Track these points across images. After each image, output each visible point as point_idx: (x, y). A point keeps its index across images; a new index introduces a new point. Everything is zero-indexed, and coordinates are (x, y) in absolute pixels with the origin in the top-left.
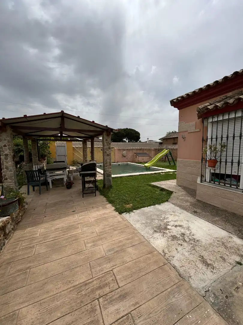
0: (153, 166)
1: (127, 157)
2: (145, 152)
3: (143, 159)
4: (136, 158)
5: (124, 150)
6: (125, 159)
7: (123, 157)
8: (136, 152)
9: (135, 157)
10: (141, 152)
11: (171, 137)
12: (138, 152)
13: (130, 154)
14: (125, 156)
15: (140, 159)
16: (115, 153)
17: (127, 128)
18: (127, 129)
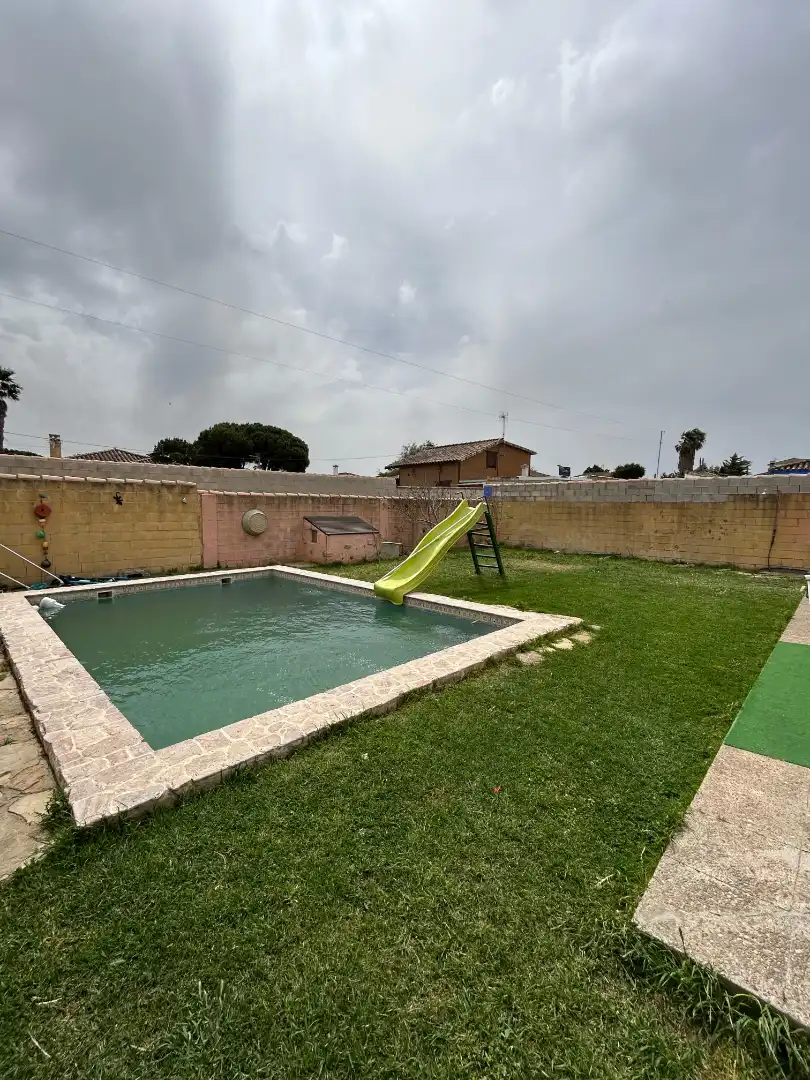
0: (419, 590)
1: (266, 540)
2: (352, 512)
3: (346, 547)
4: (314, 540)
5: (253, 502)
6: (258, 545)
7: (249, 538)
8: (308, 515)
9: (309, 535)
10: (335, 512)
11: (431, 460)
12: (323, 512)
13: (287, 522)
14: (256, 535)
15: (335, 546)
16: (199, 519)
17: (260, 425)
18: (258, 426)
